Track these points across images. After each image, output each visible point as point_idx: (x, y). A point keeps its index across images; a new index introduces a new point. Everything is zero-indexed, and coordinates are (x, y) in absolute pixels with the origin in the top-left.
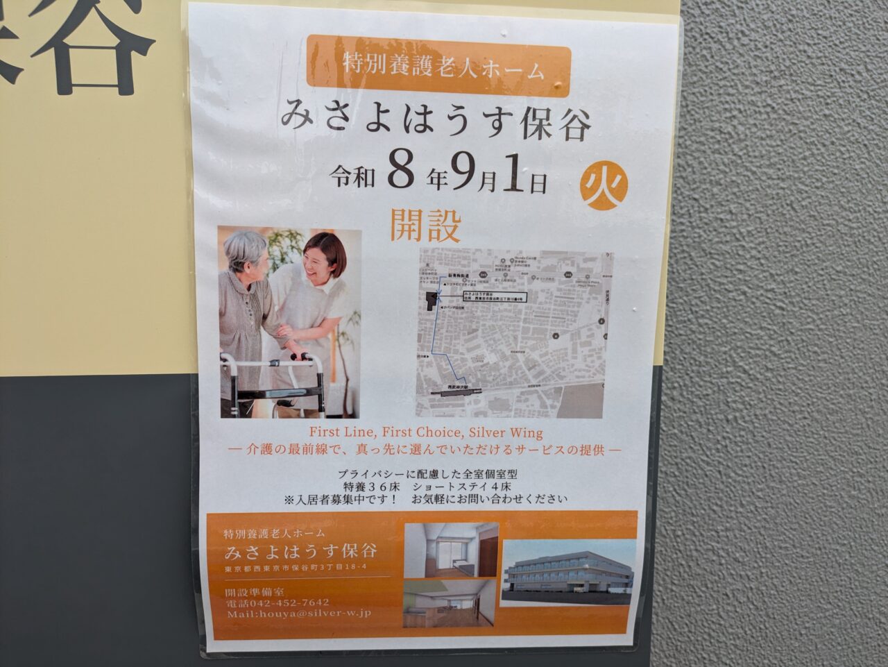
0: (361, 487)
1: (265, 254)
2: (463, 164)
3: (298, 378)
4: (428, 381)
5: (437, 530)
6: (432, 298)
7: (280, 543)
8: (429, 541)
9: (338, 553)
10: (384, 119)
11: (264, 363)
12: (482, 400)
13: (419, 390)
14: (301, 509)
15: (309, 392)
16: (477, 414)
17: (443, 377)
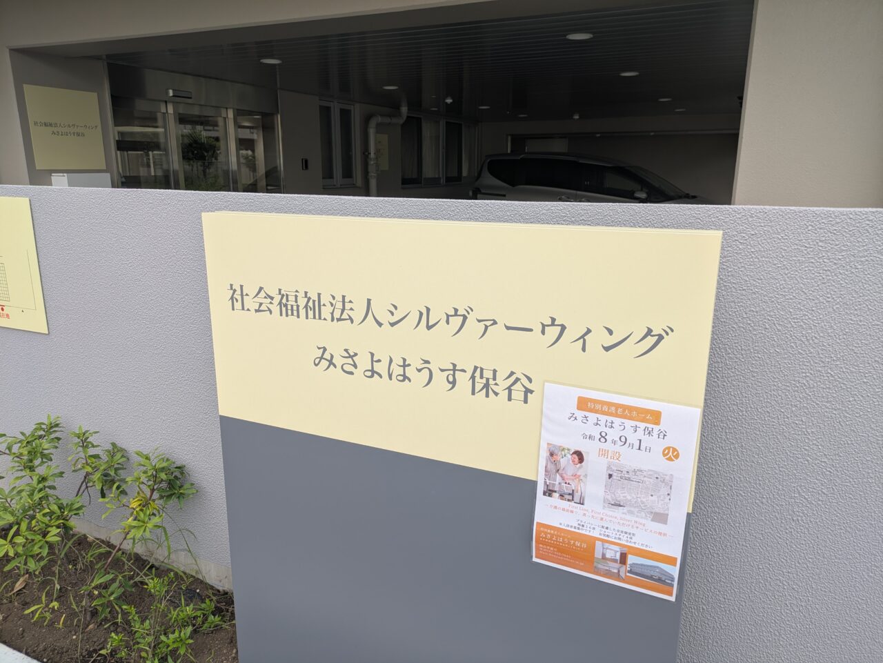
0: (583, 526)
1: (560, 453)
2: (623, 439)
3: (567, 489)
4: (608, 500)
5: (606, 545)
6: (610, 476)
7: (557, 536)
8: (603, 548)
9: (574, 543)
10: (599, 422)
11: (557, 483)
12: (625, 510)
13: (604, 502)
14: (564, 527)
15: (570, 494)
16: (623, 513)
17: (613, 500)
